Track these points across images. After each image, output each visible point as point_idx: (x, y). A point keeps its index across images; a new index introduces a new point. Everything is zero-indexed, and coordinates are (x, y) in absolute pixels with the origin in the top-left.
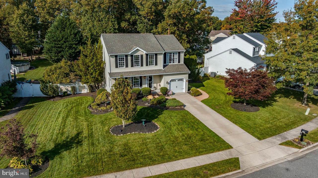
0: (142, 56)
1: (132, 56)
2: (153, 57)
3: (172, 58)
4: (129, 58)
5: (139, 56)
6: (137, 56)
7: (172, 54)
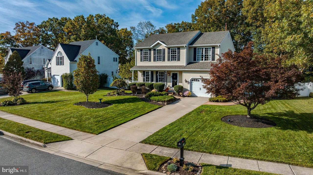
0: (164, 50)
1: (155, 50)
2: (176, 51)
3: (204, 54)
4: (152, 52)
5: (161, 50)
6: (159, 50)
7: (204, 50)
